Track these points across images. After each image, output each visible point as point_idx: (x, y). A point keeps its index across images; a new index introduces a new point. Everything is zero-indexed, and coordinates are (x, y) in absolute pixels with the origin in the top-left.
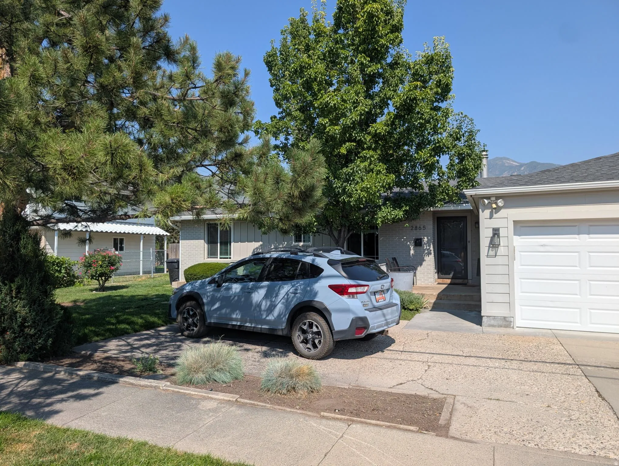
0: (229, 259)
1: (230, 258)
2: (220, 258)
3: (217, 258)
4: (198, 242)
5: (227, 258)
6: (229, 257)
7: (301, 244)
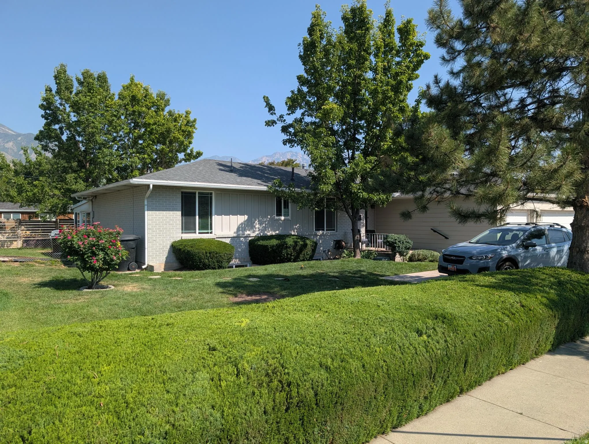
0: (209, 235)
1: (211, 233)
2: (199, 233)
3: (195, 233)
4: (174, 213)
5: (208, 233)
6: (210, 231)
7: (283, 218)
